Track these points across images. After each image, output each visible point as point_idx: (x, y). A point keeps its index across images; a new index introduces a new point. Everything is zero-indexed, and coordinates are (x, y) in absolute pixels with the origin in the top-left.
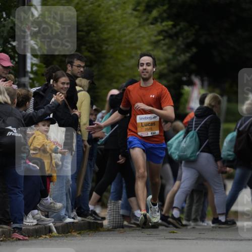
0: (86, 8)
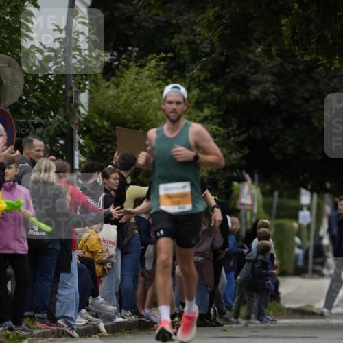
0: (134, 105)
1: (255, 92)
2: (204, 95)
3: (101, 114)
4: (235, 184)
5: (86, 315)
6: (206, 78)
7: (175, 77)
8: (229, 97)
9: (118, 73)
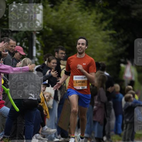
1: (134, 14)
2: (106, 16)
3: (49, 26)
4: (122, 65)
5: (39, 137)
6: (107, 6)
7: (90, 6)
8: (120, 17)
9: (58, 3)
